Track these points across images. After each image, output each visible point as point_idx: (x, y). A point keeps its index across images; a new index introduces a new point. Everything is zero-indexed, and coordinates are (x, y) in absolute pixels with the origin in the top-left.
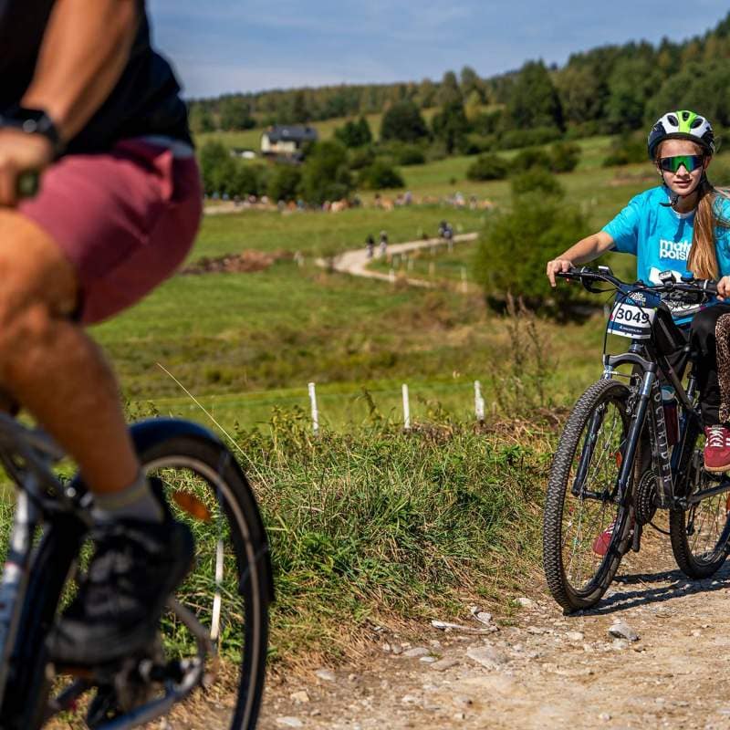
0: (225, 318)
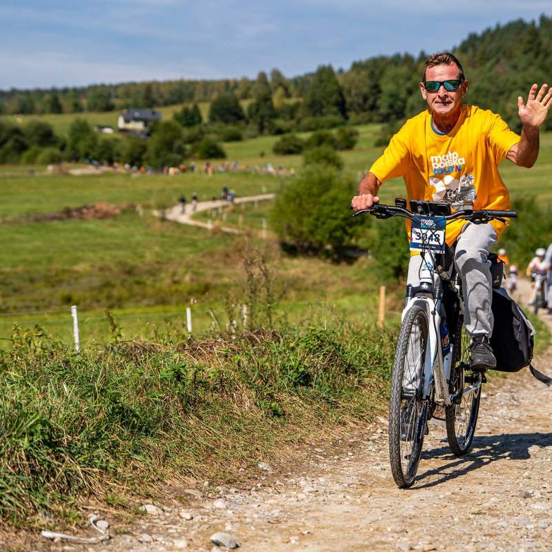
0: (80, 254)
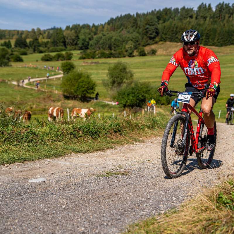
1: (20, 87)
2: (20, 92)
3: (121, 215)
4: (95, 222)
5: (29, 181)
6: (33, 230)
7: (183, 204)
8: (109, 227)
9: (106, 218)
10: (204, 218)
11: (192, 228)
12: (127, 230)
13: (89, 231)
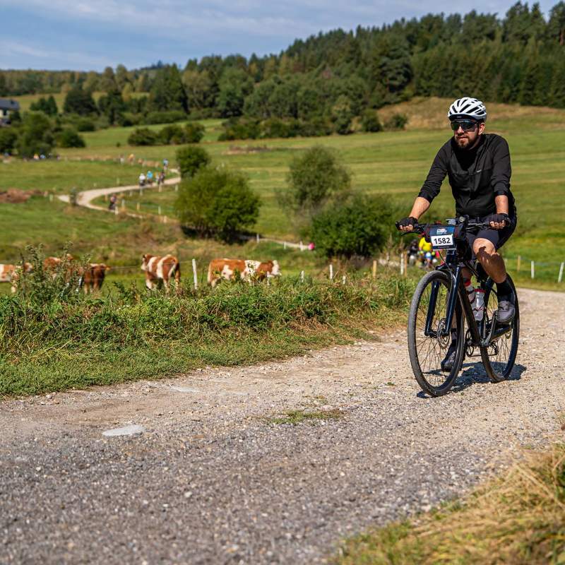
1: (77, 208)
2: (77, 219)
3: (327, 515)
4: (264, 532)
5: (104, 433)
6: (116, 551)
7: (476, 489)
8: (297, 544)
9: (291, 521)
10: (527, 522)
11: (499, 547)
12: (341, 552)
13: (249, 554)
